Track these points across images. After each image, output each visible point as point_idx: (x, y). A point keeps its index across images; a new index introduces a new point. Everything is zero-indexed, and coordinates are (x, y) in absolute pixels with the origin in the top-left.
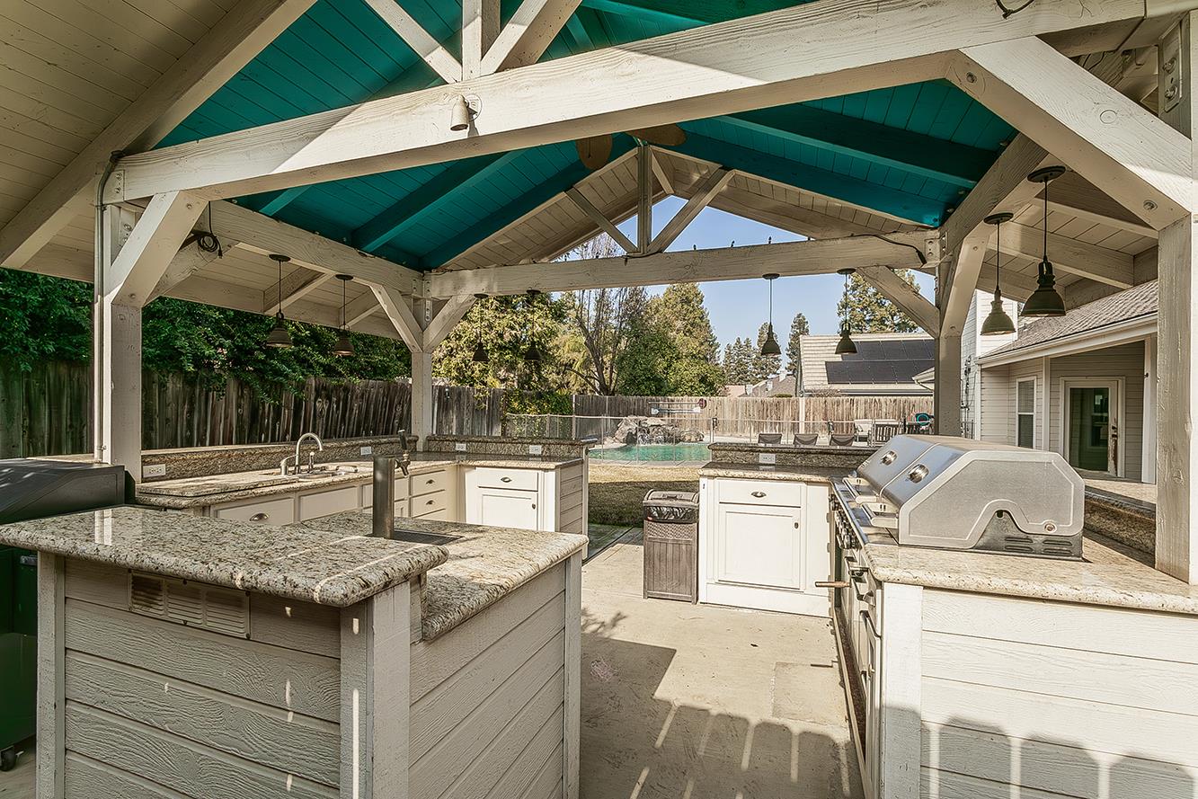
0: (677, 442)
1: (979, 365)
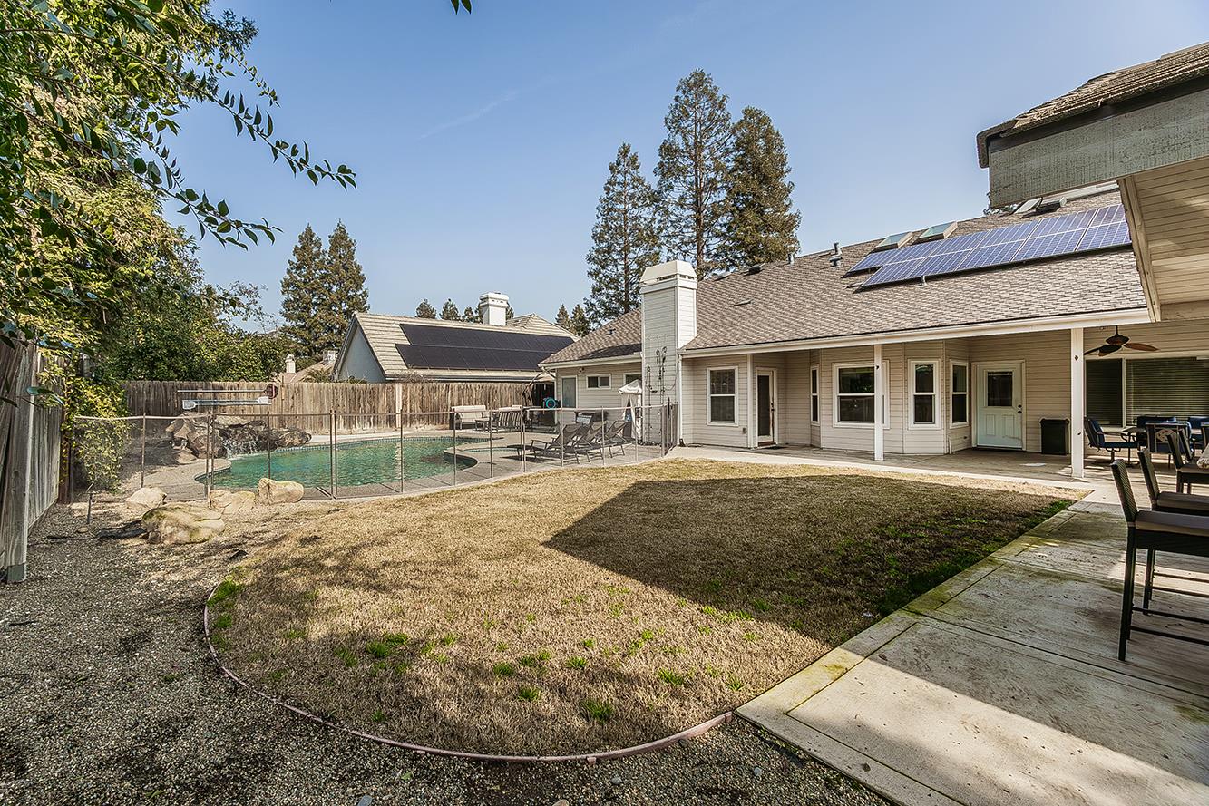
0: (274, 447)
1: (682, 355)
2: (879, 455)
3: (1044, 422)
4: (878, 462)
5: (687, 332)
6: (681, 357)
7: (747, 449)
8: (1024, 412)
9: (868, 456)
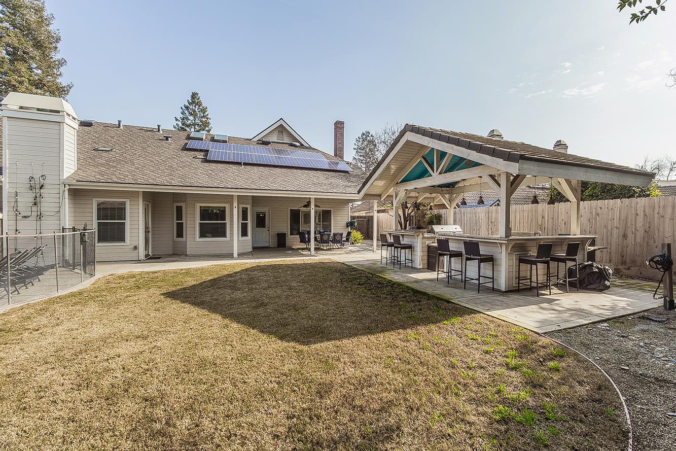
1: (69, 185)
2: (235, 255)
3: (278, 234)
4: (236, 259)
5: (70, 167)
6: (67, 187)
7: (139, 261)
8: (270, 230)
9: (230, 256)
